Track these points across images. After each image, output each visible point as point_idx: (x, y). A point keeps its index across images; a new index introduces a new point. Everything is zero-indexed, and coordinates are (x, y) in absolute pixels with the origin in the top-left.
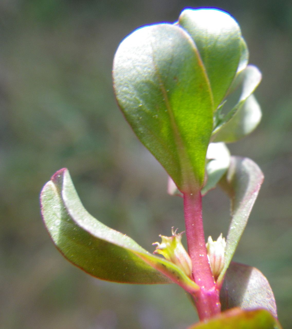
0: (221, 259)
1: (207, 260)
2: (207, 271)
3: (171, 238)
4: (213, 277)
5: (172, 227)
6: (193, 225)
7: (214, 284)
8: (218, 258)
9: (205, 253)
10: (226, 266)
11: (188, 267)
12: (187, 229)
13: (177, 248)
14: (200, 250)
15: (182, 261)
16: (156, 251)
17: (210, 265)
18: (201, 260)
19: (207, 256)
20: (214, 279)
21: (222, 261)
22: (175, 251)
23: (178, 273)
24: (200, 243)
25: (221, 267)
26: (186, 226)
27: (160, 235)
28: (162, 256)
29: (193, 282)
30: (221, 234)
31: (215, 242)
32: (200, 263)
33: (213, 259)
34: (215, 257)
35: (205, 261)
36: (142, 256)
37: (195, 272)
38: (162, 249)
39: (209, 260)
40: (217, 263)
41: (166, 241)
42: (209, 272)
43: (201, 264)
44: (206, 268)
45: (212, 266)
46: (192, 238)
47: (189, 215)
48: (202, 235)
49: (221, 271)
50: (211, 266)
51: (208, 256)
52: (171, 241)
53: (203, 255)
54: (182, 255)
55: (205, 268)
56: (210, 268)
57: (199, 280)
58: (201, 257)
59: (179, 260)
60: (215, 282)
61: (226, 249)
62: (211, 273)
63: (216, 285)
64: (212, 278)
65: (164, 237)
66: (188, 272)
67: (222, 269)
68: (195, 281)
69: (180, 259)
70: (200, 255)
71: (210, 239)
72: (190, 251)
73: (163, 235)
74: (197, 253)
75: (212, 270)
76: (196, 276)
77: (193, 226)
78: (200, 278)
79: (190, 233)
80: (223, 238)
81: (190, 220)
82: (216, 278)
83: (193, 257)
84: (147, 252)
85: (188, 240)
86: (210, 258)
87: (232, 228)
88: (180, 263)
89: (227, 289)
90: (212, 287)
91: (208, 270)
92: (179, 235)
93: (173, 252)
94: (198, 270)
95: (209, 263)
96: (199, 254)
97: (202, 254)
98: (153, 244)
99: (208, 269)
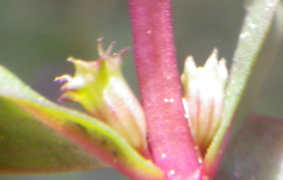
0: (212, 107)
1: (181, 110)
2: (181, 136)
3: (94, 63)
4: (196, 148)
5: (99, 40)
6: (149, 32)
7: (199, 165)
8: (205, 104)
9: (177, 96)
10: (225, 122)
11: (136, 127)
12: (135, 41)
13: (109, 84)
14: (165, 88)
15: (121, 114)
16: (65, 95)
17: (190, 121)
18: (167, 111)
19: (181, 100)
20: (199, 154)
21: (217, 112)
22: (105, 92)
23: (113, 144)
24: (165, 74)
25: (214, 124)
26: (135, 36)
27: (70, 59)
28: (78, 107)
29: (149, 163)
30: (215, 51)
31: (200, 68)
32: (165, 118)
33: (195, 107)
34: (198, 103)
35: (177, 113)
36: (33, 108)
37: (153, 139)
38: (74, 90)
39: (187, 110)
40: (204, 116)
41: (84, 71)
42: (185, 137)
43: (167, 121)
44: (180, 128)
45: (193, 123)
46: (148, 61)
47: (140, 10)
48: (169, 54)
49: (214, 135)
50: (190, 124)
51: (184, 100)
52: (95, 70)
53: (172, 100)
54: (120, 102)
55: (177, 129)
56: (188, 129)
57: (164, 156)
58: (168, 104)
59: (114, 114)
60: (200, 161)
61: (227, 84)
62: (191, 139)
63: (201, 167)
64: (195, 151)
65: (79, 63)
66: (136, 141)
67: (217, 129)
68: (153, 160)
69: (117, 110)
70: (166, 100)
71: (190, 62)
72: (143, 91)
73: (77, 57)
74: (158, 95)
75: (193, 132)
76: (158, 149)
77: (149, 34)
78: (165, 152)
79: (144, 51)
80: (219, 59)
81: (142, 21)
82: (203, 151)
83: (149, 105)
84: (41, 98)
85: (138, 67)
86: (189, 105)
87: (243, 36)
88: (117, 118)
89: (237, 175)
90: (193, 170)
91: (183, 134)
92: (115, 56)
93: (101, 94)
94: (160, 133)
95: (187, 116)
96: (162, 97)
97: (169, 98)
98: (57, 79)
99: (184, 130)
